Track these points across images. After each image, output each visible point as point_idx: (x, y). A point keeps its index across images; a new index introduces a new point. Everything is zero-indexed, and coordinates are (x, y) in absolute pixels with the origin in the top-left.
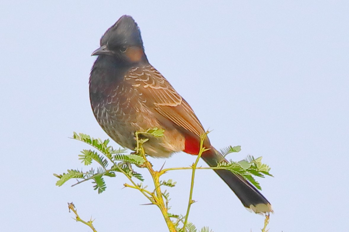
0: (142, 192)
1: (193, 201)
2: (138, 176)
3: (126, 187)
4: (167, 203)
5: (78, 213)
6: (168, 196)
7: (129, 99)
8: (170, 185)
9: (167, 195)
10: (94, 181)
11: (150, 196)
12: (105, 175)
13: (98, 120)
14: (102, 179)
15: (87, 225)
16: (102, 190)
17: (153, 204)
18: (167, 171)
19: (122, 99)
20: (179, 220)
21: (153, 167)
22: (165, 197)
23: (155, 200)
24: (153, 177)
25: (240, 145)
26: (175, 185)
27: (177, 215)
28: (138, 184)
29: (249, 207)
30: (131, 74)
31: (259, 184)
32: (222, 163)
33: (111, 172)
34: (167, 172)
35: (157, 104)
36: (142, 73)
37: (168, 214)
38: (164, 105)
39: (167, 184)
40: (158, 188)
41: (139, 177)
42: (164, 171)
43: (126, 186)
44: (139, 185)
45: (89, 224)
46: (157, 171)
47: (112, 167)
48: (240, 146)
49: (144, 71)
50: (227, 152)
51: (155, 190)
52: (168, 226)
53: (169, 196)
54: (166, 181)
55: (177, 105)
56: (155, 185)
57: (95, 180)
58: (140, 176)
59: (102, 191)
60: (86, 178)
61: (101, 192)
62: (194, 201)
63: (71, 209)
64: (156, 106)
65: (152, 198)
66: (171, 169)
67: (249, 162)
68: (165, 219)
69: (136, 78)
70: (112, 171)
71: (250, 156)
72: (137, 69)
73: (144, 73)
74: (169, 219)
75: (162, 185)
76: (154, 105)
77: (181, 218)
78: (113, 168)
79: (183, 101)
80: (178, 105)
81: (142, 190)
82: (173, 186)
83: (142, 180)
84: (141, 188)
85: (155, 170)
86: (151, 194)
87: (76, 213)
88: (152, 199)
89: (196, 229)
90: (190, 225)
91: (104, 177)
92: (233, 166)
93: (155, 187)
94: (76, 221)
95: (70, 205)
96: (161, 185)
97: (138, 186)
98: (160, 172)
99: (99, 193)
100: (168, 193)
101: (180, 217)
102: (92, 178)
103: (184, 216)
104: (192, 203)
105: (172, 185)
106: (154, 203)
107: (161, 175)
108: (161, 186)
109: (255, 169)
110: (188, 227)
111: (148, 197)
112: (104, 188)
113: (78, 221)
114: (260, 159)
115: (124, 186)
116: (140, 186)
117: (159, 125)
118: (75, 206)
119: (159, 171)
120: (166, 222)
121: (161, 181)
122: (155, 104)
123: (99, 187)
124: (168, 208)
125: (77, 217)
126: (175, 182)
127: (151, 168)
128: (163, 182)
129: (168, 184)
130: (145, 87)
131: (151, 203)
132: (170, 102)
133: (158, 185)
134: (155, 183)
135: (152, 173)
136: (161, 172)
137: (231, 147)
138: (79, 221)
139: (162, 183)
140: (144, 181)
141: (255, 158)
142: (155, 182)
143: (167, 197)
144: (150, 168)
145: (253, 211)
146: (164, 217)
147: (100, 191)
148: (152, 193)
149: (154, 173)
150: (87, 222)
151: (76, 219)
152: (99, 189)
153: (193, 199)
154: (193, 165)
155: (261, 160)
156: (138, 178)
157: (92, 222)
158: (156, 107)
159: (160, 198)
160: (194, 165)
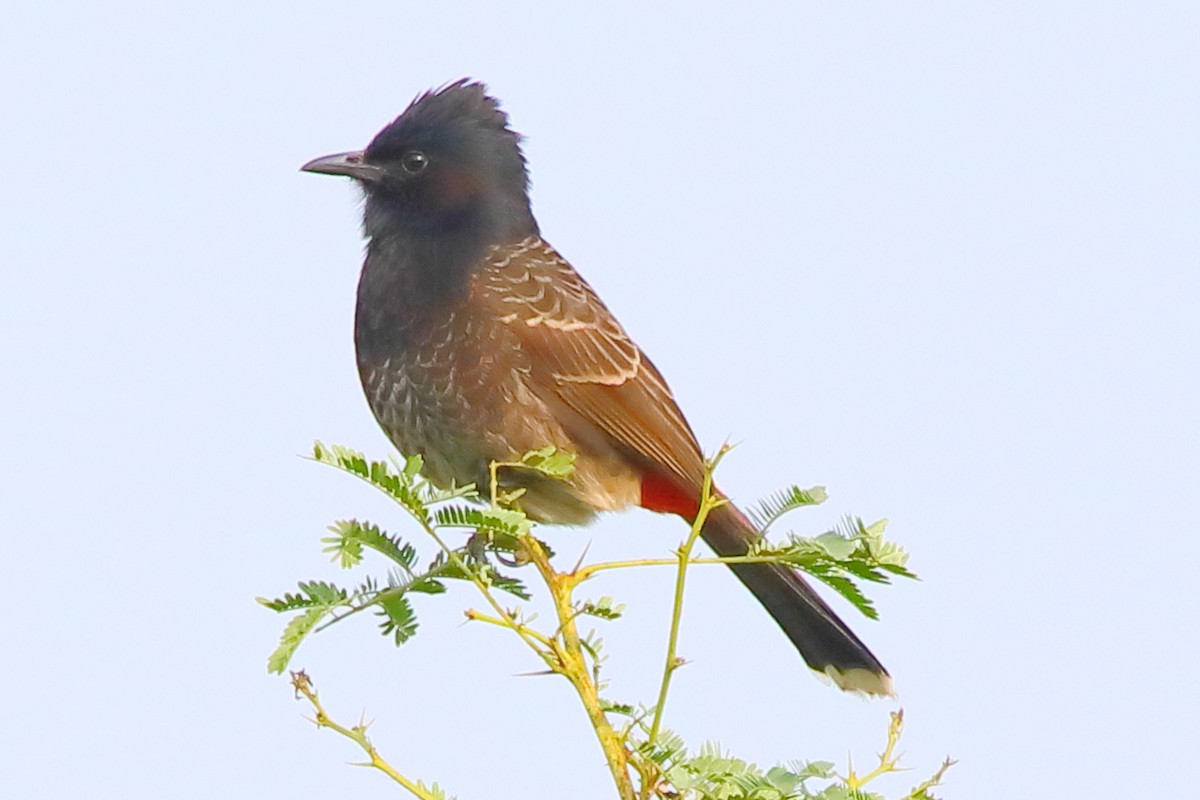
0: (522, 636)
1: (678, 660)
2: (512, 585)
3: (472, 622)
4: (595, 670)
5: (321, 703)
6: (600, 648)
7: (486, 361)
8: (606, 613)
9: (596, 643)
10: (382, 610)
11: (545, 649)
12: (412, 590)
13: (376, 411)
14: (405, 601)
15: (352, 737)
16: (406, 634)
17: (553, 672)
18: (594, 570)
19: (466, 359)
20: (632, 721)
21: (551, 561)
22: (591, 651)
23: (560, 660)
24: (552, 591)
25: (823, 485)
26: (622, 613)
27: (628, 704)
28: (508, 609)
29: (822, 670)
30: (493, 279)
31: (870, 602)
32: (760, 543)
33: (428, 580)
34: (594, 574)
35: (564, 378)
36: (523, 274)
37: (600, 701)
38: (586, 381)
39: (595, 610)
40: (567, 623)
41: (515, 590)
42: (586, 571)
43: (472, 617)
44: (512, 612)
45: (358, 734)
46: (563, 572)
47: (432, 565)
48: (824, 488)
49: (528, 266)
50: (781, 506)
51: (560, 629)
52: (600, 740)
53: (602, 650)
54: (595, 603)
55: (624, 379)
56: (559, 614)
57: (384, 607)
58: (518, 584)
59: (406, 637)
60: (356, 603)
61: (403, 641)
62: (683, 661)
63: (299, 690)
64: (559, 383)
65: (551, 654)
66: (607, 566)
67: (848, 537)
68: (591, 717)
69: (505, 295)
70: (432, 576)
71: (849, 519)
72: (508, 260)
73: (530, 276)
74: (604, 716)
75: (583, 615)
76: (554, 380)
77: (641, 713)
78: (434, 569)
79: (641, 362)
80: (627, 380)
81: (519, 629)
82: (616, 616)
83: (526, 597)
84: (518, 621)
85: (558, 570)
86: (548, 642)
87: (315, 703)
88: (550, 656)
89: (686, 749)
90: (665, 736)
91: (407, 595)
92: (797, 552)
93: (560, 620)
94: (316, 726)
95: (297, 677)
96: (578, 613)
97: (510, 615)
98: (573, 574)
99: (398, 643)
100: (599, 640)
101: (638, 712)
102: (376, 603)
103: (648, 709)
104: (675, 667)
105: (611, 613)
106: (558, 668)
107: (576, 585)
108: (576, 618)
109: (862, 560)
110: (660, 742)
111: (539, 652)
112: (409, 628)
113: (321, 727)
114: (881, 525)
115: (467, 618)
116: (514, 616)
117: (568, 441)
118: (312, 680)
119: (569, 572)
120: (596, 727)
121: (578, 603)
122: (557, 376)
123: (396, 627)
124: (600, 684)
125: (319, 715)
126: (620, 605)
127: (545, 565)
128: (586, 605)
129: (600, 611)
130: (532, 322)
131: (549, 669)
132: (602, 371)
133: (569, 616)
134: (558, 610)
135: (549, 577)
136: (578, 576)
137: (796, 489)
138: (324, 725)
139: (580, 607)
140: (531, 598)
141: (865, 526)
142: (559, 607)
143: (595, 650)
144: (542, 564)
145: (833, 683)
146: (588, 710)
147: (401, 639)
148: (551, 640)
149: (556, 579)
150: (349, 729)
151: (316, 720)
152: (398, 631)
153: (678, 654)
154: (680, 550)
155: (884, 528)
156: (513, 592)
157: (364, 728)
158: (557, 385)
159: (577, 653)
160: (683, 549)
